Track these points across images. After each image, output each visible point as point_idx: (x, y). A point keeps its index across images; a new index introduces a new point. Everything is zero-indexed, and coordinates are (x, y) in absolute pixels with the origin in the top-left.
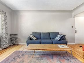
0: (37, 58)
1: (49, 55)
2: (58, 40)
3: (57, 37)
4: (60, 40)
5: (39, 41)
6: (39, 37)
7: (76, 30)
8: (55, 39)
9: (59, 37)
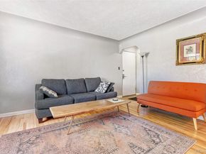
0: (79, 131)
1: (96, 120)
2: (104, 91)
3: (101, 88)
4: (106, 92)
5: (66, 98)
6: (63, 91)
7: (124, 73)
8: (96, 91)
9: (104, 86)
